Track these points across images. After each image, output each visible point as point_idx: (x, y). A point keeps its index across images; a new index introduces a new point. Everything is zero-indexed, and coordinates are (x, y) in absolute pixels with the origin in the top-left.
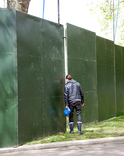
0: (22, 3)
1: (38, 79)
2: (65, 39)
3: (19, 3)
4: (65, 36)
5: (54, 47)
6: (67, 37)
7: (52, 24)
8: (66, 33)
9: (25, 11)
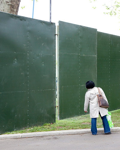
0: (10, 3)
1: (22, 73)
2: (57, 36)
3: (7, 4)
4: (57, 33)
5: (43, 44)
6: (58, 34)
7: (41, 23)
8: (58, 30)
9: (14, 11)
